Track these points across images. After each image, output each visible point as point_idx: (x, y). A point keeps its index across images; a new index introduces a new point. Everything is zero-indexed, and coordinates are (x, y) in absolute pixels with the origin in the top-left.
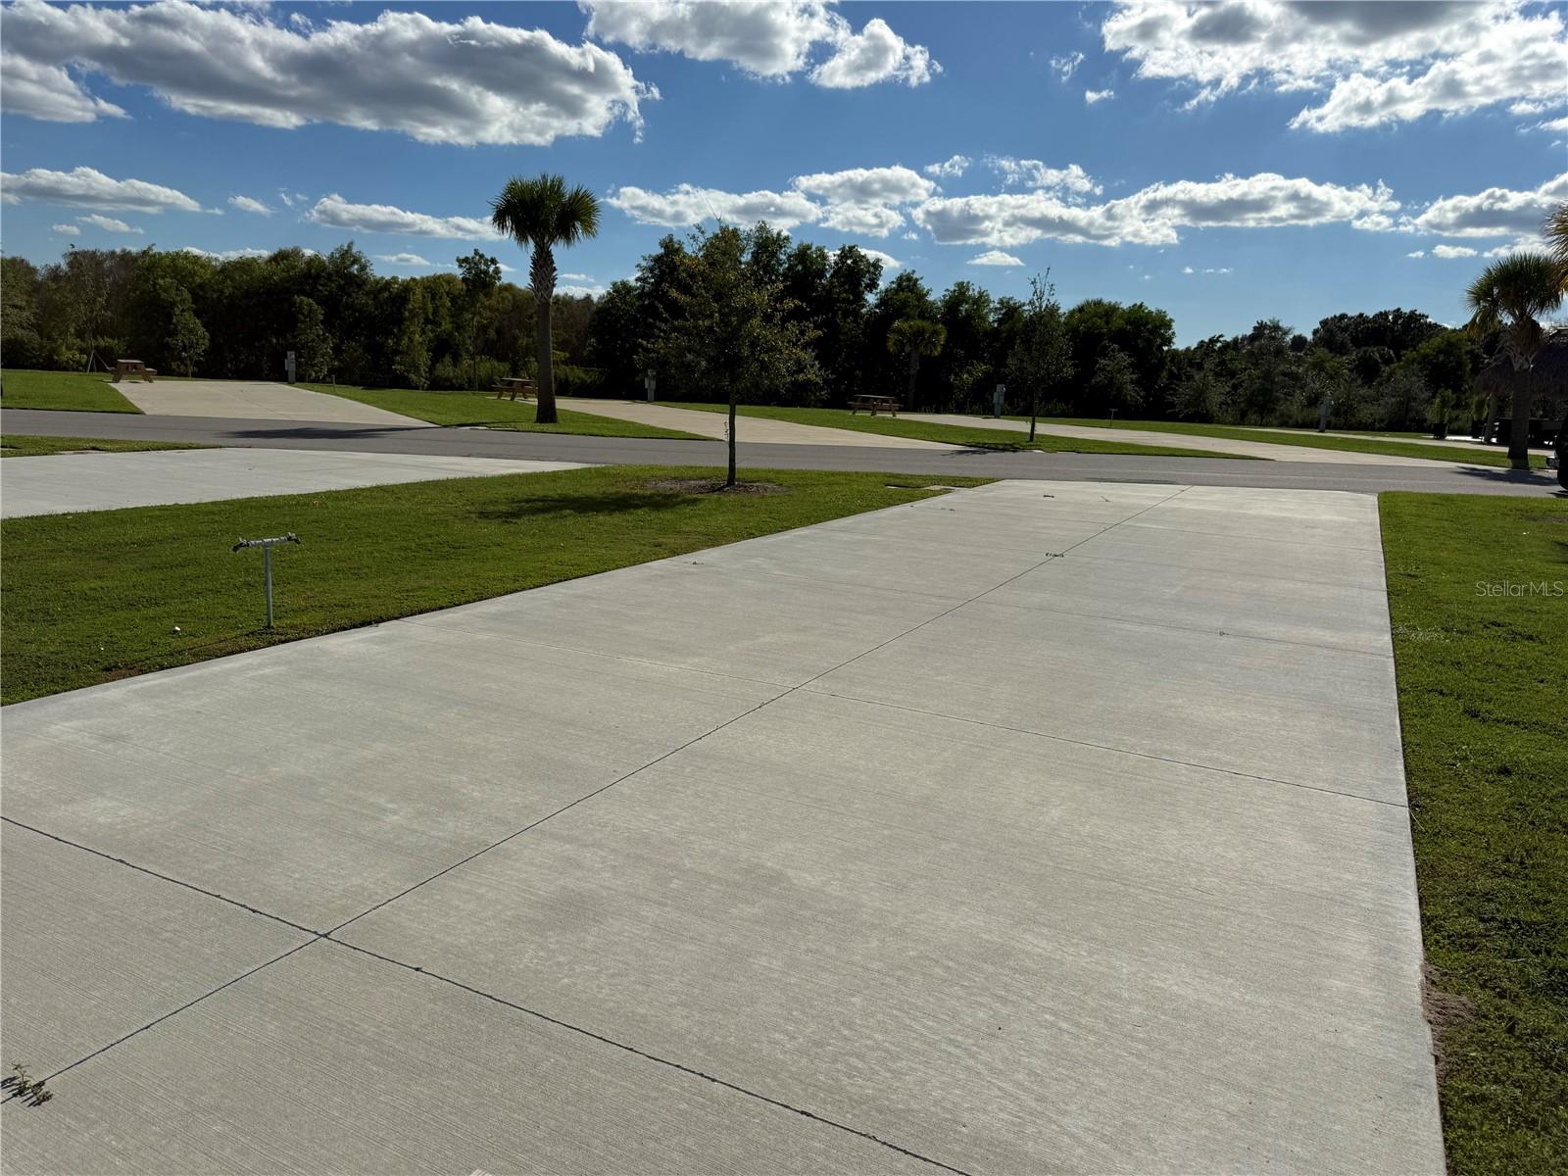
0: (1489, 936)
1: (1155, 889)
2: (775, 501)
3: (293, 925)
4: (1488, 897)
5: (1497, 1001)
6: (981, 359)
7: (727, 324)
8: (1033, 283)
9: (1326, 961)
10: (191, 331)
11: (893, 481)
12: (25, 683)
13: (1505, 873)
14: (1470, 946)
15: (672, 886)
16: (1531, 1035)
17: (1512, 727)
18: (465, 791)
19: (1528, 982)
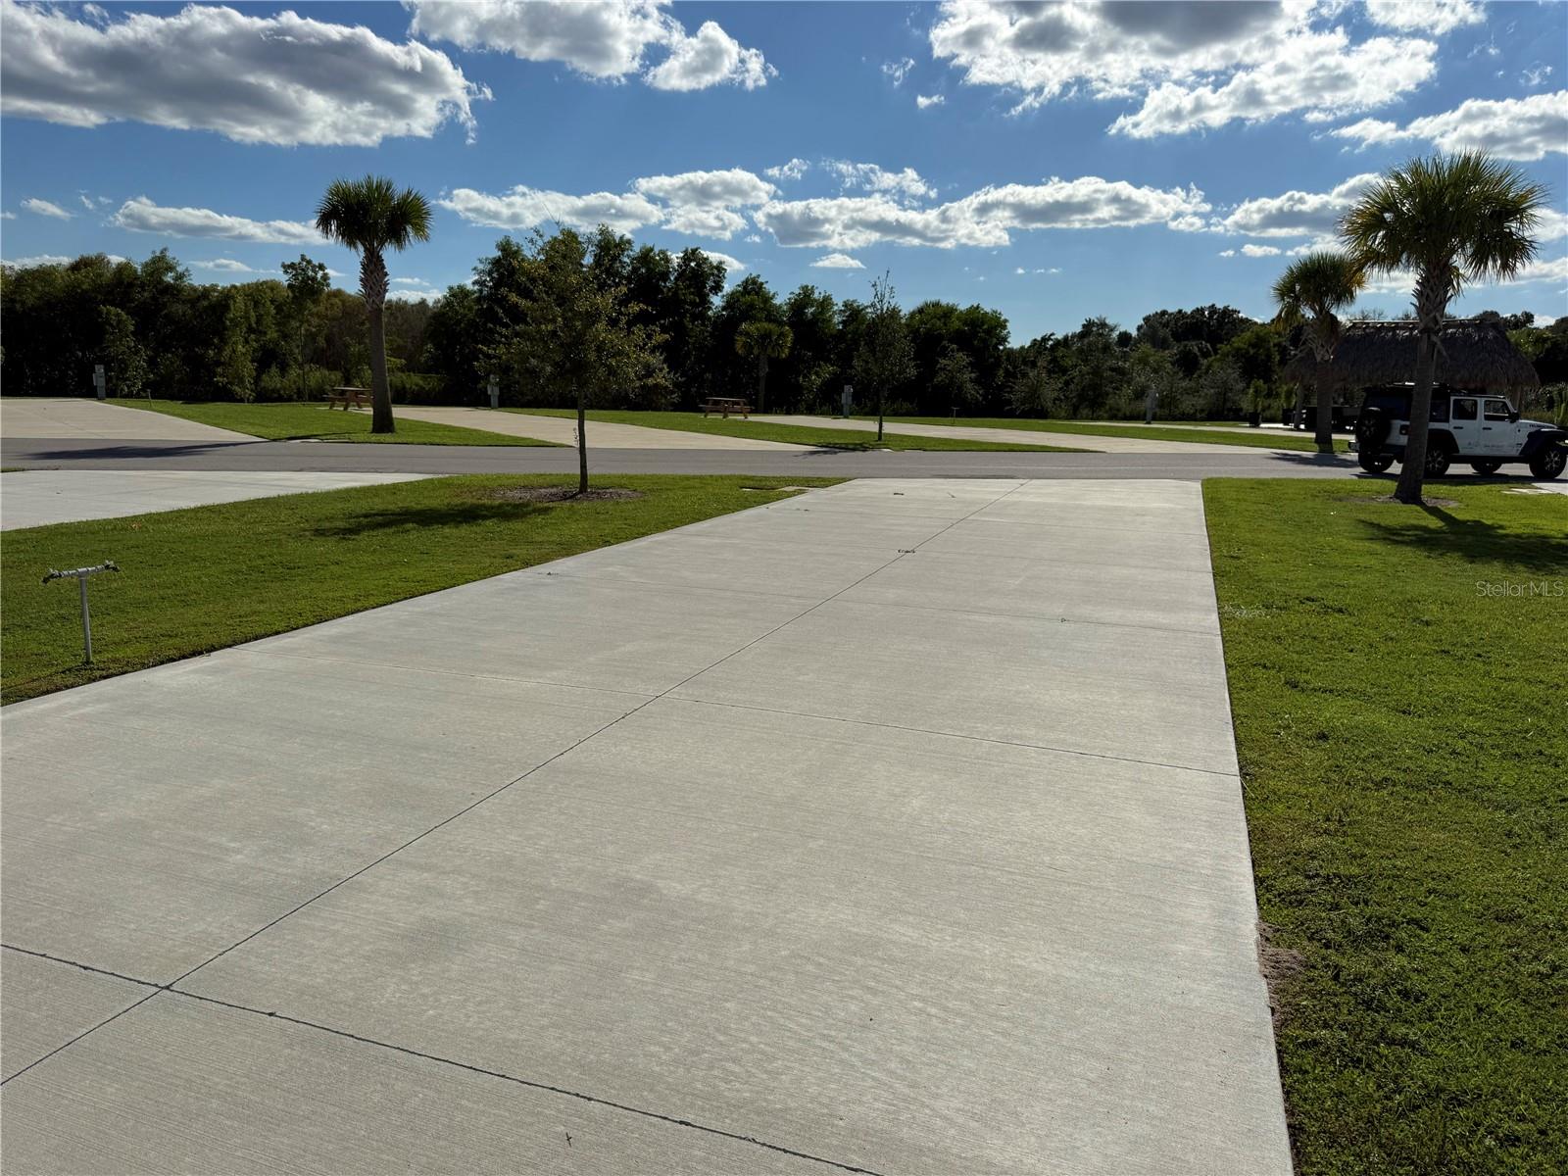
0: (1314, 891)
1: (1012, 870)
2: (630, 507)
3: (130, 980)
4: (1312, 855)
5: (1323, 951)
6: (828, 360)
7: (572, 328)
8: (873, 286)
9: (1173, 927)
11: (748, 483)
13: (1325, 832)
14: (1298, 902)
15: (538, 907)
16: (1353, 980)
17: (1327, 695)
18: (313, 824)
19: (1349, 932)
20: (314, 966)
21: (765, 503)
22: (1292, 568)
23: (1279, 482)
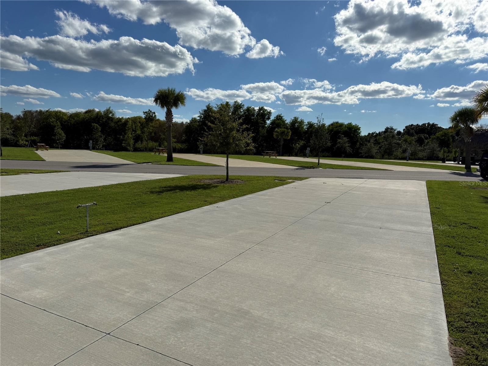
0: (468, 327)
1: (365, 314)
2: (241, 186)
3: (99, 331)
4: (467, 314)
5: (472, 349)
6: (302, 140)
7: (226, 133)
8: (317, 118)
9: (419, 337)
10: (60, 134)
11: (277, 179)
12: (12, 251)
13: (472, 306)
14: (462, 331)
15: (215, 316)
16: (483, 360)
17: (471, 258)
18: (149, 285)
19: (481, 343)
20: (150, 330)
21: (282, 185)
22: (458, 212)
23: (452, 182)
